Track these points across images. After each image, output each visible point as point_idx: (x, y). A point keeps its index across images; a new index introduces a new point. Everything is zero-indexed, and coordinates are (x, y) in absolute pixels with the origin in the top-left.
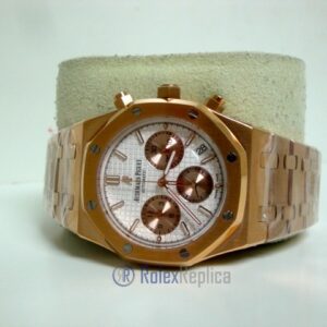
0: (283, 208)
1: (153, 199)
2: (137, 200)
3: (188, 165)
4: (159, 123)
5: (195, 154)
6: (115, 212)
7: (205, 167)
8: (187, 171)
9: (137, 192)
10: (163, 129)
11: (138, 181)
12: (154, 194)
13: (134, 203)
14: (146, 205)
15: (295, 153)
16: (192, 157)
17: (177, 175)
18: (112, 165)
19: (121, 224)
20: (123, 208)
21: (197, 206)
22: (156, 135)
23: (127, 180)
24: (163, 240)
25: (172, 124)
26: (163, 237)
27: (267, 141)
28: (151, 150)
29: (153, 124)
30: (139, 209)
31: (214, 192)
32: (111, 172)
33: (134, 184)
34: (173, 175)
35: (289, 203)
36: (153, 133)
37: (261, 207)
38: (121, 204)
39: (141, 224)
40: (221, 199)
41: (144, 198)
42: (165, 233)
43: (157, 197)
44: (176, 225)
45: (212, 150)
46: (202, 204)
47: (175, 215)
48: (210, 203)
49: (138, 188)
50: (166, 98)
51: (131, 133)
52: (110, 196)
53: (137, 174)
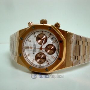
1: (38, 53)
2: (34, 53)
3: (49, 44)
4: (40, 31)
5: (51, 40)
6: (28, 57)
8: (48, 45)
9: (34, 51)
10: (41, 33)
12: (39, 52)
13: (33, 54)
14: (36, 55)
16: (50, 41)
17: (45, 46)
18: (27, 43)
19: (29, 61)
20: (30, 56)
21: (51, 56)
22: (39, 34)
23: (31, 48)
24: (41, 66)
25: (44, 31)
27: (73, 37)
29: (39, 31)
30: (34, 56)
32: (26, 45)
33: (33, 49)
34: (44, 46)
40: (58, 54)
41: (36, 53)
42: (42, 64)
43: (39, 53)
44: (45, 61)
45: (56, 39)
46: (52, 55)
49: (34, 50)
50: (43, 24)
51: (32, 34)
52: (26, 52)
53: (34, 46)
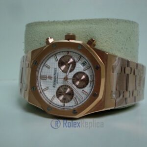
0: (124, 92)
7: (85, 72)
11: (55, 78)
15: (130, 66)
26: (66, 104)
28: (61, 63)
31: (89, 84)
35: (127, 90)
36: (62, 56)
37: (112, 91)
38: (47, 89)
39: (56, 98)
47: (71, 94)
48: (88, 89)
